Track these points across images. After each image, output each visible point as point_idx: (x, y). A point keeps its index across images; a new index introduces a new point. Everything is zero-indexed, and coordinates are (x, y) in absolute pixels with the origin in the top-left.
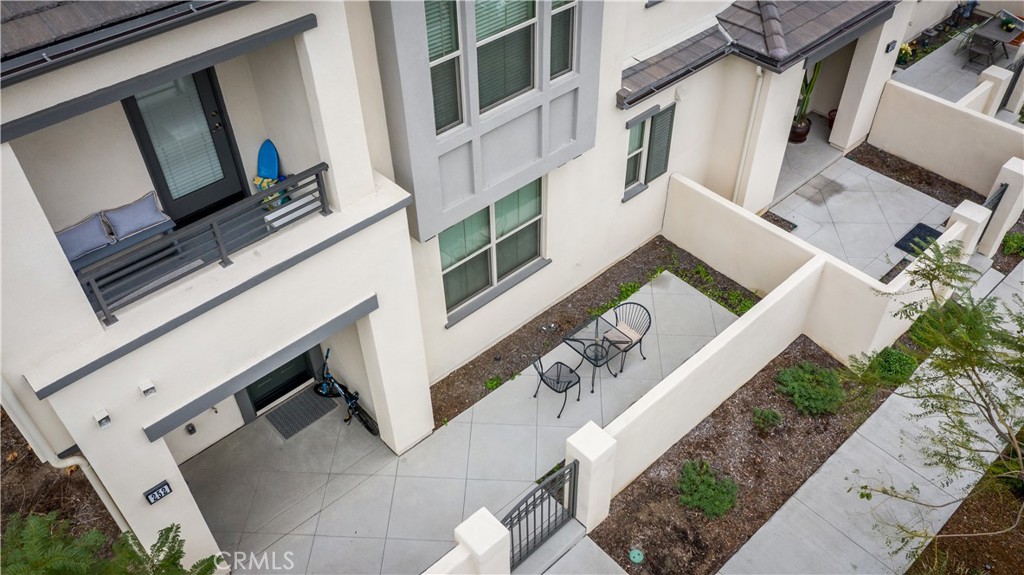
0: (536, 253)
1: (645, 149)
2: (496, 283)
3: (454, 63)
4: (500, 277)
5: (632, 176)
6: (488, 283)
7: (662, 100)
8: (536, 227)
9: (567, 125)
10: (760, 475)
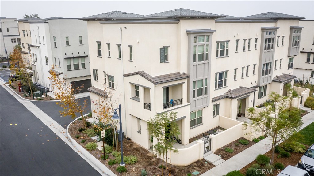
0: (201, 122)
1: (216, 110)
2: (196, 125)
3: (195, 90)
4: (197, 124)
5: (214, 114)
6: (195, 125)
7: (217, 102)
8: (201, 117)
9: (206, 102)
10: (237, 150)
